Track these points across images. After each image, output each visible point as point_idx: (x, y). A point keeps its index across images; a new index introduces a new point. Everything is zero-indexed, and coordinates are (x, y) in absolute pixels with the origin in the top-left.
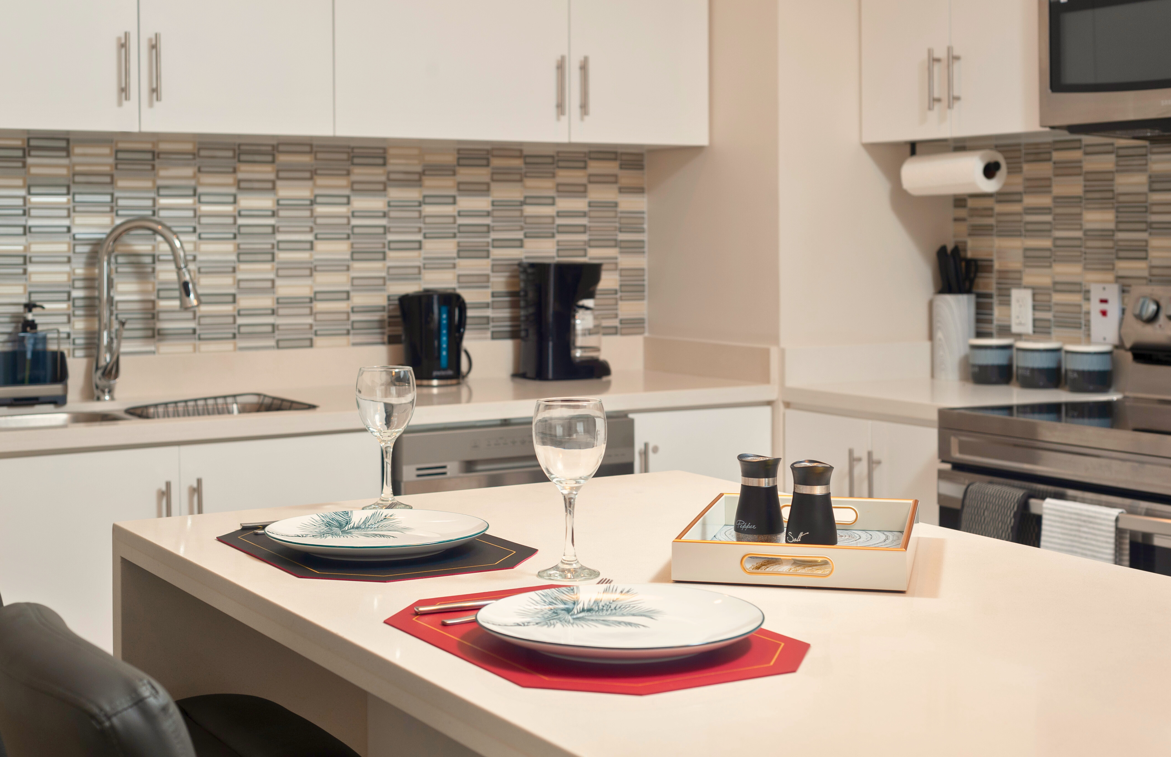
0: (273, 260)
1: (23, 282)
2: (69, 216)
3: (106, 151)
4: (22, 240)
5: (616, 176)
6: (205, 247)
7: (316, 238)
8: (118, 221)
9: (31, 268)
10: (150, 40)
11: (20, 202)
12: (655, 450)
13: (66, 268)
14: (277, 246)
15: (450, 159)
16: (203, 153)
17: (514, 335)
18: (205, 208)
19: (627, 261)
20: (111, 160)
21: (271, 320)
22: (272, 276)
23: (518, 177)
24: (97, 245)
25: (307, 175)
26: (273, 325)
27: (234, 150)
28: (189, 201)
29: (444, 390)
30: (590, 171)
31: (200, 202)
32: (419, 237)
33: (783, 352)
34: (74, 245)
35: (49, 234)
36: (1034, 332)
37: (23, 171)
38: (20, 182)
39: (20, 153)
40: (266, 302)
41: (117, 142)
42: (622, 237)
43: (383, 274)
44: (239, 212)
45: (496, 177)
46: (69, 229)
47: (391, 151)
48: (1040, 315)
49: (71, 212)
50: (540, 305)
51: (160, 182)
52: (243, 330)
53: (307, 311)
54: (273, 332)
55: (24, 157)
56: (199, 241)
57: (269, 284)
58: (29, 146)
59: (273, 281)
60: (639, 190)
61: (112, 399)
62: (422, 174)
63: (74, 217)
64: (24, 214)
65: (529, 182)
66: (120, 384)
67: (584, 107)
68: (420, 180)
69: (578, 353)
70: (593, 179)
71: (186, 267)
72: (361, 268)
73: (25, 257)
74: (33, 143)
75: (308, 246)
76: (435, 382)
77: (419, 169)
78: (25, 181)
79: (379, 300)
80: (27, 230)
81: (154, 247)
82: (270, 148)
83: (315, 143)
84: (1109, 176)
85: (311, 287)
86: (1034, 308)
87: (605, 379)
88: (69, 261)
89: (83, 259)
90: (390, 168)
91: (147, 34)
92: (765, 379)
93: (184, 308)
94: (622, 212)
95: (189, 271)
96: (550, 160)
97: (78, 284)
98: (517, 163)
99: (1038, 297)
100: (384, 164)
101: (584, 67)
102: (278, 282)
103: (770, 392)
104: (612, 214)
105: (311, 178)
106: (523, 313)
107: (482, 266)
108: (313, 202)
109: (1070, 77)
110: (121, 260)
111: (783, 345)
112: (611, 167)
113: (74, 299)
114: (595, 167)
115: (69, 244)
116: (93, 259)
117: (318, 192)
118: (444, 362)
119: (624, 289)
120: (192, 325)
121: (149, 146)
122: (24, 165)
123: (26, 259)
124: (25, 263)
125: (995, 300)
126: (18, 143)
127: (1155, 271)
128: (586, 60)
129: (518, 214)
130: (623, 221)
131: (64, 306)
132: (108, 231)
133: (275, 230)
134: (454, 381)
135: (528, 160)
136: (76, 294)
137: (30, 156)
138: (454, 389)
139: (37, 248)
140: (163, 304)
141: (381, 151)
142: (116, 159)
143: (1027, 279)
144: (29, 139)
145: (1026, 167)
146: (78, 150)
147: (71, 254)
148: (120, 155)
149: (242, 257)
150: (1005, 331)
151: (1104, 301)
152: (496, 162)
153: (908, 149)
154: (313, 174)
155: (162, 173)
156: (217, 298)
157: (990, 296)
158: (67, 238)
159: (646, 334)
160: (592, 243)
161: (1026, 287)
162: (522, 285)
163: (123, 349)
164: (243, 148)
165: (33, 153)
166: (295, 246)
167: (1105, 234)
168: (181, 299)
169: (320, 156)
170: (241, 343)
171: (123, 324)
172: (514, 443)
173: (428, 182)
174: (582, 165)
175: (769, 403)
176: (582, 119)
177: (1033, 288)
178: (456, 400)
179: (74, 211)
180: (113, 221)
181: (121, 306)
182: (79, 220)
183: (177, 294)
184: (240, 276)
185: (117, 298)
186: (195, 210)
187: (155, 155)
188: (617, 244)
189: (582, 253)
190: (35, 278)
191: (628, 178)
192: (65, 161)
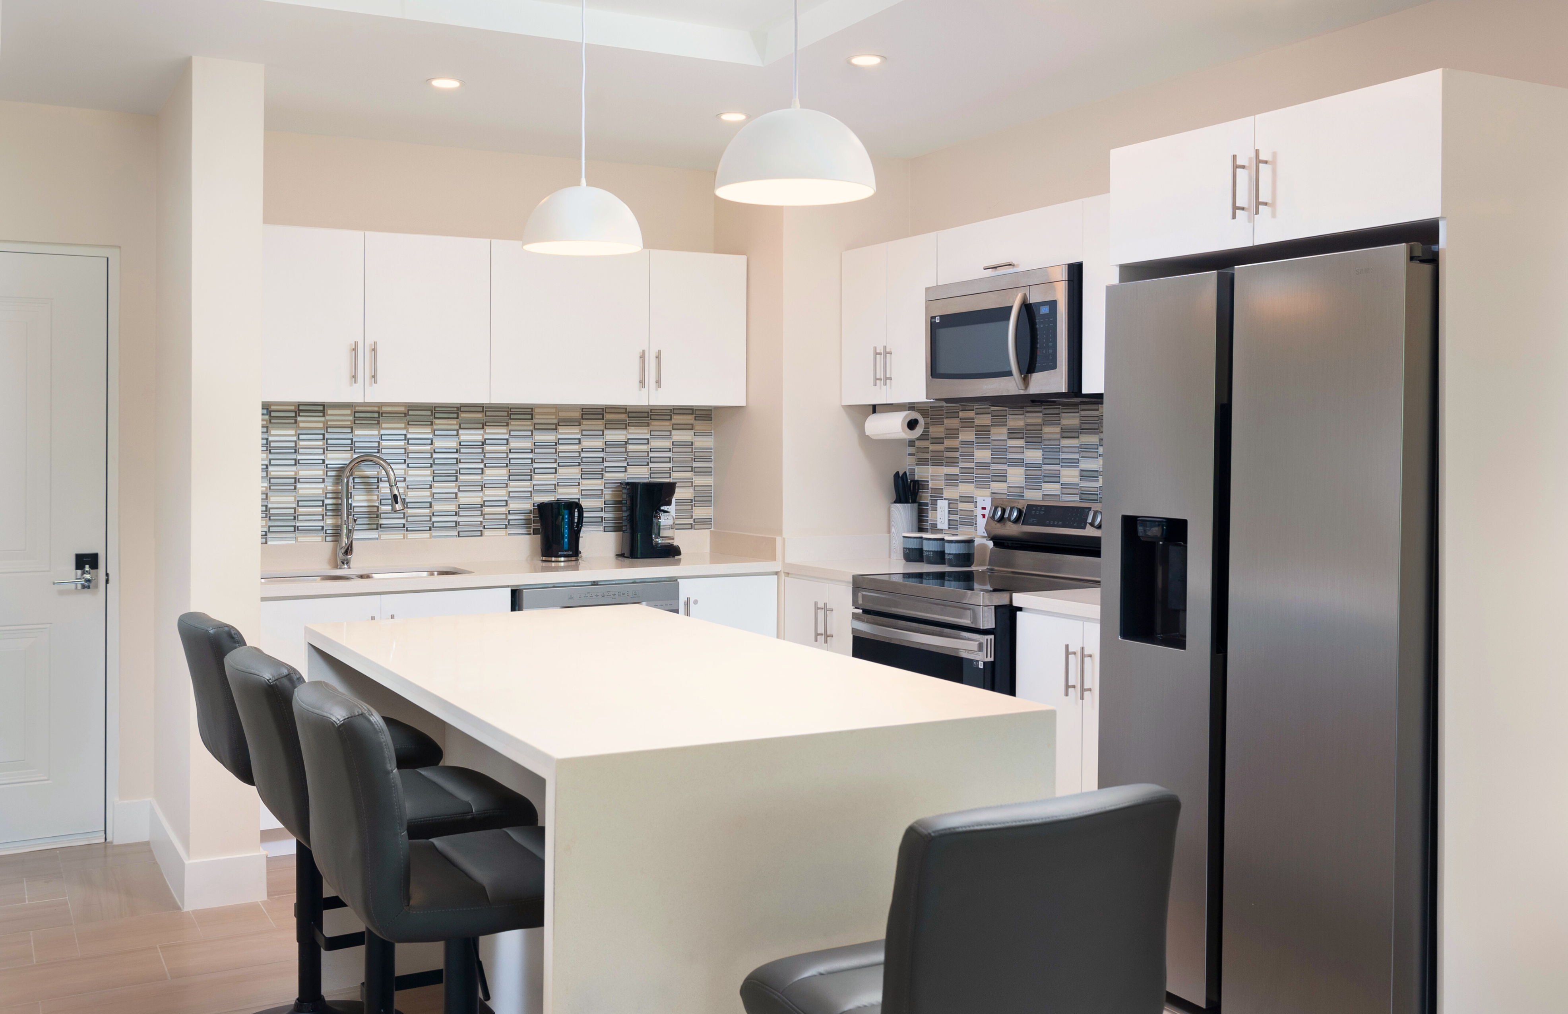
0: (457, 480)
1: (294, 494)
2: (324, 453)
3: (349, 412)
4: (294, 468)
5: (692, 425)
6: (411, 472)
7: (485, 467)
8: (355, 456)
9: (299, 486)
10: (371, 345)
11: (293, 444)
12: (696, 602)
13: (322, 485)
14: (458, 471)
15: (577, 415)
16: (411, 413)
17: (617, 529)
18: (411, 448)
19: (699, 481)
20: (351, 418)
21: (455, 518)
22: (456, 490)
23: (624, 426)
24: (341, 470)
25: (480, 426)
26: (456, 522)
27: (432, 411)
28: (402, 443)
29: (566, 564)
30: (673, 421)
31: (408, 444)
32: (555, 465)
33: (784, 540)
34: (327, 471)
35: (311, 464)
36: (949, 528)
37: (295, 425)
38: (293, 432)
39: (293, 414)
40: (453, 507)
41: (355, 407)
42: (695, 465)
43: (531, 489)
44: (434, 450)
45: (607, 426)
46: (324, 460)
47: (537, 410)
48: (953, 517)
49: (325, 450)
50: (632, 509)
51: (383, 432)
52: (435, 524)
53: (479, 513)
54: (456, 526)
55: (296, 416)
56: (407, 469)
57: (454, 496)
58: (299, 410)
59: (456, 494)
60: (707, 434)
61: (349, 568)
62: (558, 424)
63: (327, 454)
64: (295, 452)
65: (632, 430)
66: (354, 558)
67: (658, 382)
68: (556, 429)
69: (659, 541)
70: (675, 427)
71: (395, 485)
72: (514, 486)
73: (295, 478)
74: (301, 408)
75: (480, 471)
76: (562, 559)
77: (555, 421)
78: (296, 432)
79: (528, 506)
80: (297, 462)
81: (378, 472)
82: (456, 409)
83: (485, 406)
84: (987, 428)
85: (482, 497)
86: (949, 512)
87: (677, 557)
88: (324, 481)
89: (331, 480)
90: (535, 421)
91: (369, 341)
92: (773, 558)
93: (394, 511)
94: (695, 448)
95: (398, 488)
96: (646, 415)
97: (329, 495)
98: (623, 417)
99: (951, 506)
100: (532, 419)
101: (658, 357)
102: (459, 495)
103: (776, 566)
104: (690, 450)
105: (483, 428)
106: (625, 514)
107: (597, 484)
108: (483, 443)
109: (941, 370)
110: (356, 480)
111: (784, 536)
112: (689, 419)
113: (326, 505)
114: (677, 419)
115: (323, 470)
116: (338, 479)
117: (486, 437)
118: (566, 546)
119: (696, 499)
120: (403, 521)
121: (376, 409)
122: (296, 422)
123: (296, 480)
124: (295, 482)
125: (929, 507)
126: (293, 408)
127: (1012, 490)
128: (659, 352)
129: (623, 450)
130: (696, 454)
131: (320, 509)
132: (348, 462)
133: (458, 461)
134: (573, 558)
135: (630, 415)
136: (327, 502)
137: (299, 416)
138: (573, 563)
139: (303, 473)
140: (383, 508)
141: (530, 410)
142: (355, 417)
143: (945, 495)
144: (299, 405)
145: (946, 421)
146: (330, 412)
147: (325, 477)
148: (357, 415)
149: (436, 479)
150: (934, 528)
151: (984, 508)
152: (608, 416)
153: (871, 408)
154: (483, 426)
155: (384, 426)
156: (419, 505)
157: (927, 504)
158: (323, 467)
159: (712, 529)
160: (675, 469)
161: (945, 499)
162: (625, 496)
163: (354, 537)
164: (437, 409)
165: (301, 414)
166: (471, 472)
167: (984, 465)
168: (392, 505)
169: (488, 414)
170: (434, 533)
171: (355, 521)
172: (597, 596)
173: (561, 430)
174: (669, 417)
175: (777, 573)
176: (657, 390)
177: (949, 500)
178: (576, 568)
179: (327, 450)
180: (352, 456)
181: (356, 509)
182: (330, 455)
183: (390, 502)
184: (434, 491)
185: (354, 504)
186: (405, 449)
187: (380, 414)
188: (693, 469)
189: (668, 475)
190: (301, 492)
191: (700, 425)
192: (322, 419)
